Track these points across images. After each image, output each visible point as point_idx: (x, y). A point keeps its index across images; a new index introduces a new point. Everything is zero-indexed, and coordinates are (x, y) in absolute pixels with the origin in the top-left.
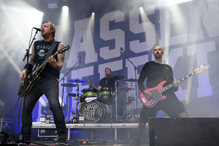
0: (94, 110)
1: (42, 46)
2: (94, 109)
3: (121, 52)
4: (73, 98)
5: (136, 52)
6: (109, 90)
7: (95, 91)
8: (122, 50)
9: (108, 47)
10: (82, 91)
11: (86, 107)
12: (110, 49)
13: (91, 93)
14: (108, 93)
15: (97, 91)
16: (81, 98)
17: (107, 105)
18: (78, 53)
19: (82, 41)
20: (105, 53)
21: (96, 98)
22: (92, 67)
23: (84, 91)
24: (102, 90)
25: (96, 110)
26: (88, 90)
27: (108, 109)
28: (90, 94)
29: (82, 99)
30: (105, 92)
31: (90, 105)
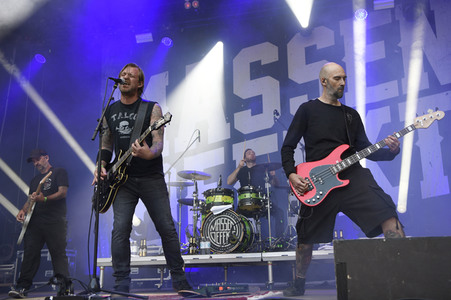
0: (228, 229)
1: (120, 114)
2: (227, 226)
3: (275, 119)
4: (190, 207)
6: (254, 191)
7: (228, 192)
8: (278, 114)
9: (250, 111)
10: (205, 194)
11: (213, 224)
12: (253, 114)
13: (220, 196)
14: (253, 195)
15: (232, 193)
16: (203, 206)
17: (252, 219)
21: (230, 206)
22: (221, 150)
23: (208, 194)
24: (242, 191)
25: (232, 229)
26: (216, 192)
27: (253, 225)
28: (219, 198)
29: (206, 209)
30: (248, 195)
31: (221, 220)
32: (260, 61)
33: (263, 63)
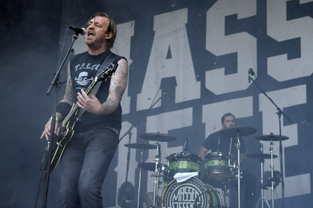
0: (192, 199)
1: (84, 64)
2: (192, 196)
3: (250, 79)
4: (150, 173)
5: (280, 79)
6: (223, 158)
7: (194, 158)
8: (253, 74)
9: (223, 69)
10: (168, 158)
11: (176, 193)
12: (227, 73)
13: (186, 162)
14: (222, 163)
15: (200, 159)
16: (165, 173)
17: (219, 190)
18: (160, 81)
19: (169, 56)
20: (217, 80)
21: (196, 174)
22: (190, 111)
23: (172, 159)
24: (210, 157)
25: (197, 200)
26: (180, 157)
27: (221, 197)
28: (183, 164)
29: (169, 176)
30: (216, 163)
31: (184, 188)
32: (236, 15)
33: (239, 18)
